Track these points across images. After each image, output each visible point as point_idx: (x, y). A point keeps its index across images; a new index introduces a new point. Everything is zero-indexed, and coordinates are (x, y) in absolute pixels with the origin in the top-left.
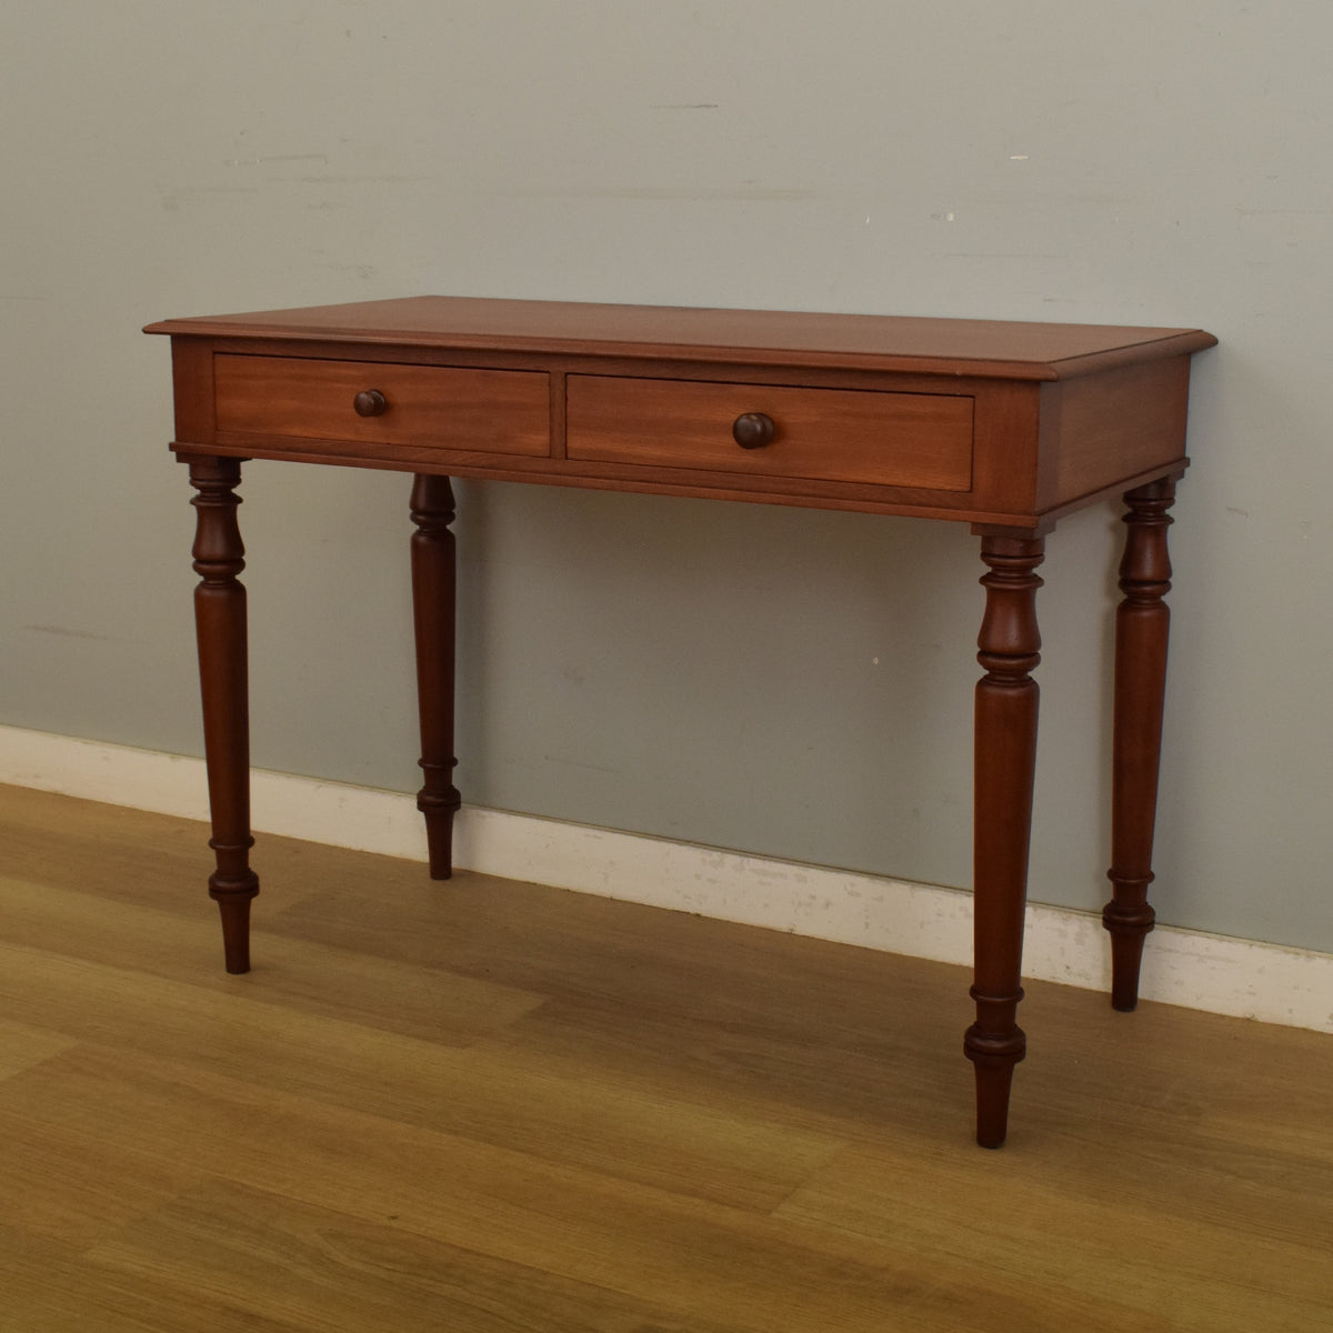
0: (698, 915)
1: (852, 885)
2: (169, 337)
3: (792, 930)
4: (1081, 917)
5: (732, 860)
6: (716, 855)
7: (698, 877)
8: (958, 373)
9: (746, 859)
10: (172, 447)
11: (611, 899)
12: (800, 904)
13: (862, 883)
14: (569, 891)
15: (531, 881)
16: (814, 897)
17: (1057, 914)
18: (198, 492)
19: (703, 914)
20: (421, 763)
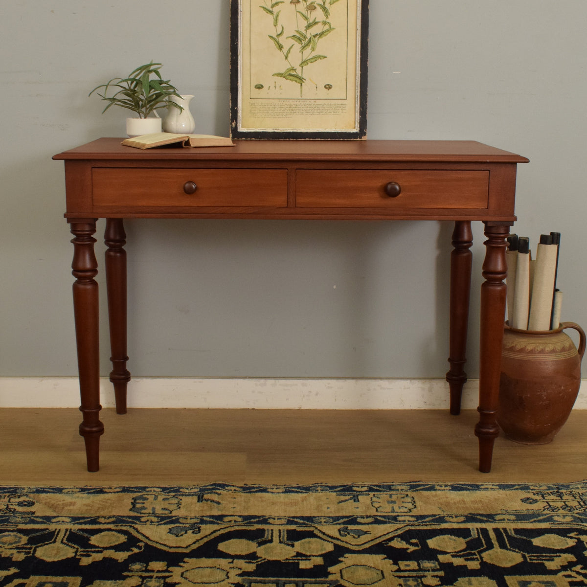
0: (253, 409)
1: (329, 384)
2: (63, 161)
3: (301, 408)
4: (430, 381)
5: (270, 382)
6: (262, 381)
7: (253, 392)
8: (488, 161)
9: (277, 381)
10: (65, 216)
11: (208, 409)
12: (304, 396)
13: (333, 382)
14: (185, 409)
15: (165, 407)
16: (310, 392)
17: (420, 381)
18: (75, 236)
19: (256, 408)
20: (112, 359)
